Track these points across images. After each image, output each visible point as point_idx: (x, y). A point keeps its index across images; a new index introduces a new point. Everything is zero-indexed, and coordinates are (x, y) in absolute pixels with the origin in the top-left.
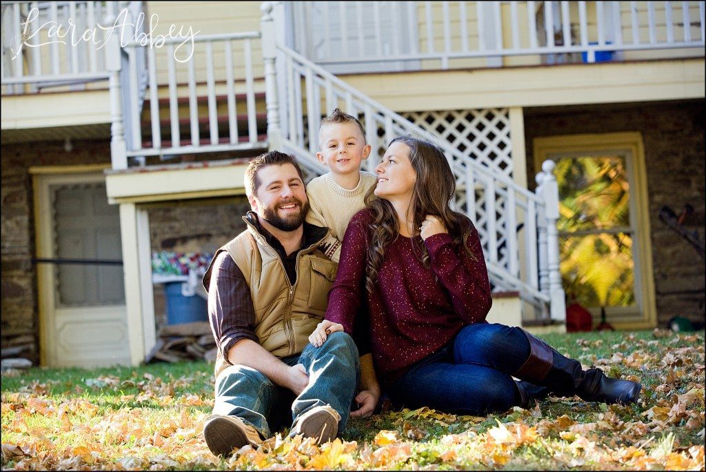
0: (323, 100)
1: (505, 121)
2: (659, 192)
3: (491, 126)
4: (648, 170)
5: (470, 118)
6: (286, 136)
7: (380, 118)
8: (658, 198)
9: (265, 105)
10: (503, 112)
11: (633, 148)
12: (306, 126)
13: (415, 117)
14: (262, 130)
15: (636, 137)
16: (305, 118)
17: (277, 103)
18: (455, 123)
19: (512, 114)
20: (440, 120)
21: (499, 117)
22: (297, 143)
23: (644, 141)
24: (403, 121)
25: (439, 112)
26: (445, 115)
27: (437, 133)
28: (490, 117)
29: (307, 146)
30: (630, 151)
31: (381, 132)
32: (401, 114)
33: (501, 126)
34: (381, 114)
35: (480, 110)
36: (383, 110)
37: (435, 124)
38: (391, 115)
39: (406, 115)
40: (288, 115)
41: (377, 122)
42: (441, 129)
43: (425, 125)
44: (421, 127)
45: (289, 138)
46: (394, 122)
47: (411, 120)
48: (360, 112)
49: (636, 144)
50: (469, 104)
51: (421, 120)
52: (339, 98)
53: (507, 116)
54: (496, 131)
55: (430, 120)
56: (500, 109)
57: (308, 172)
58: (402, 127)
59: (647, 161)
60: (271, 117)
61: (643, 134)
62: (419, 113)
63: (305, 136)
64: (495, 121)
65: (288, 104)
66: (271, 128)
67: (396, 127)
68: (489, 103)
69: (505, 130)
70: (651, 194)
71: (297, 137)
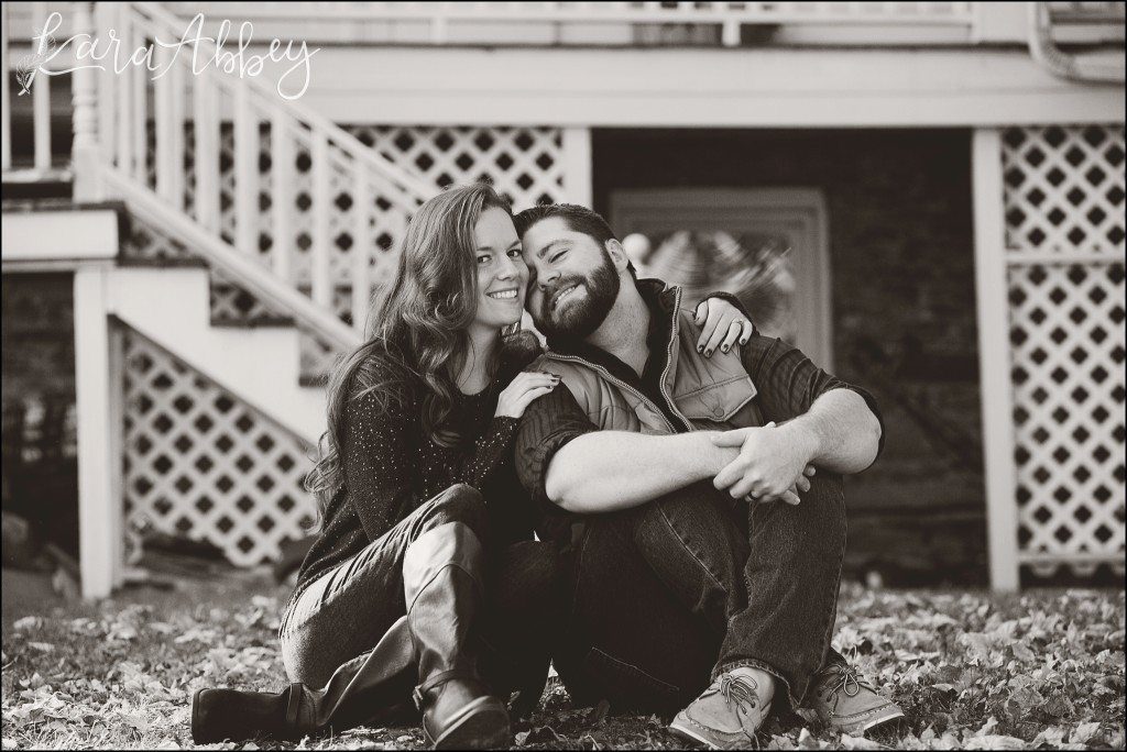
0: (189, 91)
1: (553, 152)
2: (853, 310)
3: (525, 162)
4: (837, 266)
5: (484, 142)
6: (110, 158)
7: (303, 134)
8: (851, 322)
9: (70, 96)
10: (552, 135)
11: (806, 219)
12: (152, 142)
13: (375, 135)
15: (812, 198)
16: (151, 125)
17: (95, 92)
18: (455, 152)
19: (568, 139)
20: (424, 145)
21: (543, 144)
22: (132, 176)
23: (831, 207)
24: (349, 141)
25: (423, 129)
26: (434, 134)
27: (416, 171)
28: (524, 142)
29: (153, 182)
30: (799, 225)
31: (304, 163)
32: (346, 128)
33: (545, 162)
34: (306, 126)
35: (504, 129)
36: (309, 118)
37: (415, 152)
38: (324, 128)
39: (356, 132)
40: (117, 118)
41: (298, 142)
42: (425, 163)
43: (394, 152)
44: (386, 156)
45: (115, 164)
46: (331, 143)
47: (366, 139)
48: (264, 118)
49: (812, 211)
50: (484, 114)
51: (385, 143)
52: (223, 90)
53: (558, 142)
54: (535, 172)
55: (404, 142)
56: (544, 129)
57: (151, 233)
58: (347, 154)
59: (833, 248)
60: (81, 120)
61: (830, 194)
62: (384, 129)
63: (150, 161)
64: (535, 152)
65: (116, 97)
66: (81, 142)
67: (336, 155)
68: (524, 115)
69: (554, 172)
70: (838, 313)
71: (134, 163)
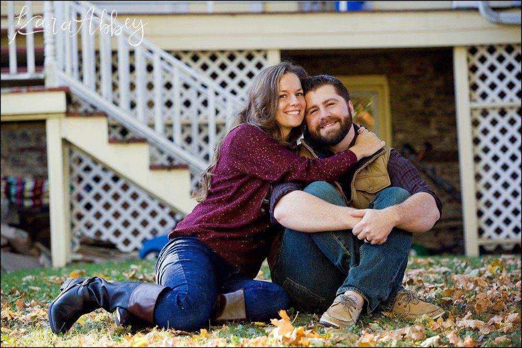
0: (97, 37)
1: (263, 61)
2: (401, 131)
3: (250, 66)
4: (393, 110)
5: (232, 58)
6: (61, 67)
7: (149, 55)
8: (400, 136)
9: (43, 40)
10: (262, 54)
11: (379, 90)
12: (81, 60)
13: (182, 55)
14: (40, 62)
15: (382, 80)
16: (80, 52)
17: (54, 38)
18: (218, 62)
19: (270, 55)
20: (204, 59)
21: (258, 58)
22: (72, 75)
23: (390, 84)
24: (170, 58)
25: (204, 52)
26: (209, 54)
27: (201, 71)
28: (250, 57)
29: (81, 78)
30: (375, 92)
31: (150, 68)
32: (169, 52)
33: (259, 66)
34: (151, 52)
35: (241, 51)
36: (153, 48)
37: (200, 63)
38: (159, 52)
40: (64, 49)
41: (147, 59)
42: (205, 67)
43: (191, 63)
44: (187, 64)
45: (64, 70)
46: (162, 59)
47: (178, 57)
48: (131, 49)
49: (381, 86)
50: (231, 45)
51: (187, 58)
53: (265, 57)
54: (255, 70)
55: (195, 58)
56: (259, 51)
57: (82, 102)
58: (169, 64)
59: (391, 103)
60: (48, 50)
61: (389, 77)
62: (186, 52)
63: (80, 69)
64: (255, 61)
65: (64, 40)
66: (48, 60)
67: (164, 64)
68: (250, 44)
70: (394, 132)
71: (72, 69)
